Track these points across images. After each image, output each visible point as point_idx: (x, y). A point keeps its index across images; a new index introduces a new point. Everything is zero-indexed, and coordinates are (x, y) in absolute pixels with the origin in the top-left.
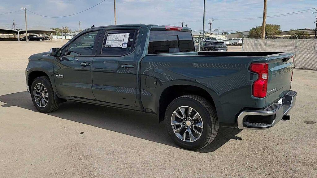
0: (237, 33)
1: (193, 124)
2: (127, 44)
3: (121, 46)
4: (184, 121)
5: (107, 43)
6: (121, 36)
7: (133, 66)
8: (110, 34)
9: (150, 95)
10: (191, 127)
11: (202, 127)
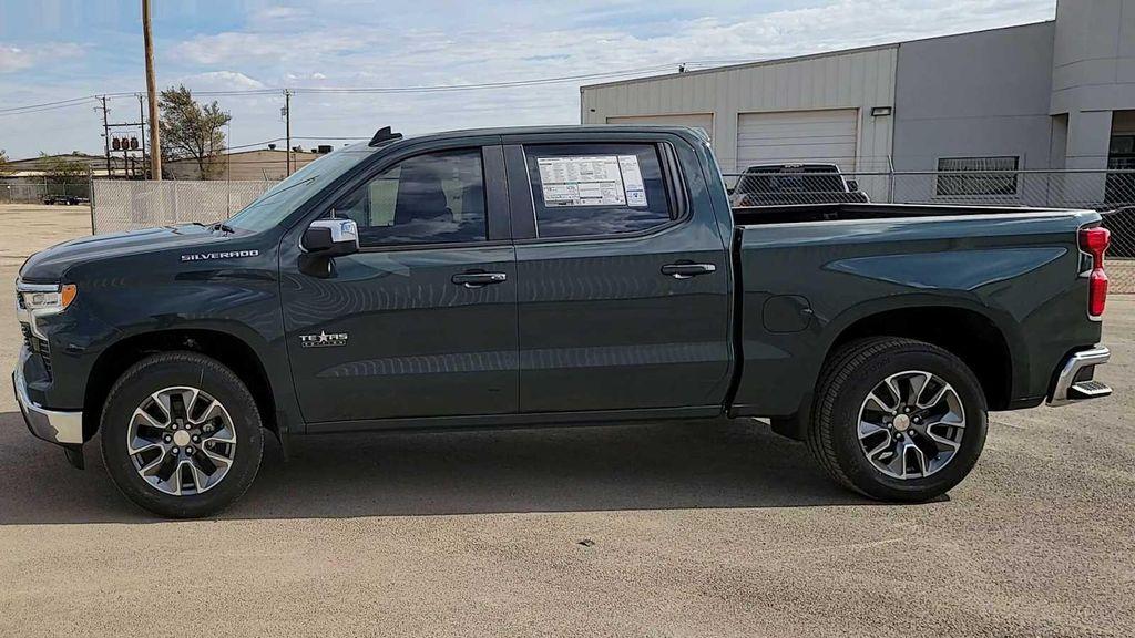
1: (920, 423)
2: (643, 194)
3: (621, 201)
4: (890, 419)
5: (551, 195)
6: (606, 165)
7: (712, 268)
8: (547, 161)
9: (785, 355)
10: (912, 433)
11: (963, 424)
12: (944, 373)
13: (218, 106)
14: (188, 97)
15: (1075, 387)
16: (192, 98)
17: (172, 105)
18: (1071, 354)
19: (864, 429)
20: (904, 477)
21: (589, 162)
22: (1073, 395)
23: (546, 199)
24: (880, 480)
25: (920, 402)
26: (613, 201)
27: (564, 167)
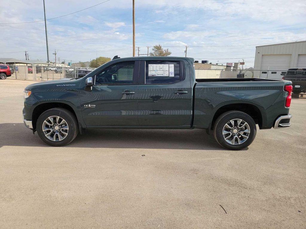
0: (80, 63)
1: (240, 131)
2: (174, 74)
3: (168, 75)
4: (232, 130)
5: (150, 73)
6: (165, 66)
7: (187, 92)
8: (151, 65)
9: (205, 114)
10: (238, 134)
11: (250, 132)
12: (245, 119)
13: (168, 50)
14: (161, 47)
15: (280, 124)
16: (162, 48)
17: (156, 50)
18: (279, 116)
19: (224, 132)
20: (234, 144)
21: (161, 66)
22: (279, 126)
23: (149, 74)
24: (227, 144)
25: (239, 126)
26: (165, 75)
27: (155, 67)
